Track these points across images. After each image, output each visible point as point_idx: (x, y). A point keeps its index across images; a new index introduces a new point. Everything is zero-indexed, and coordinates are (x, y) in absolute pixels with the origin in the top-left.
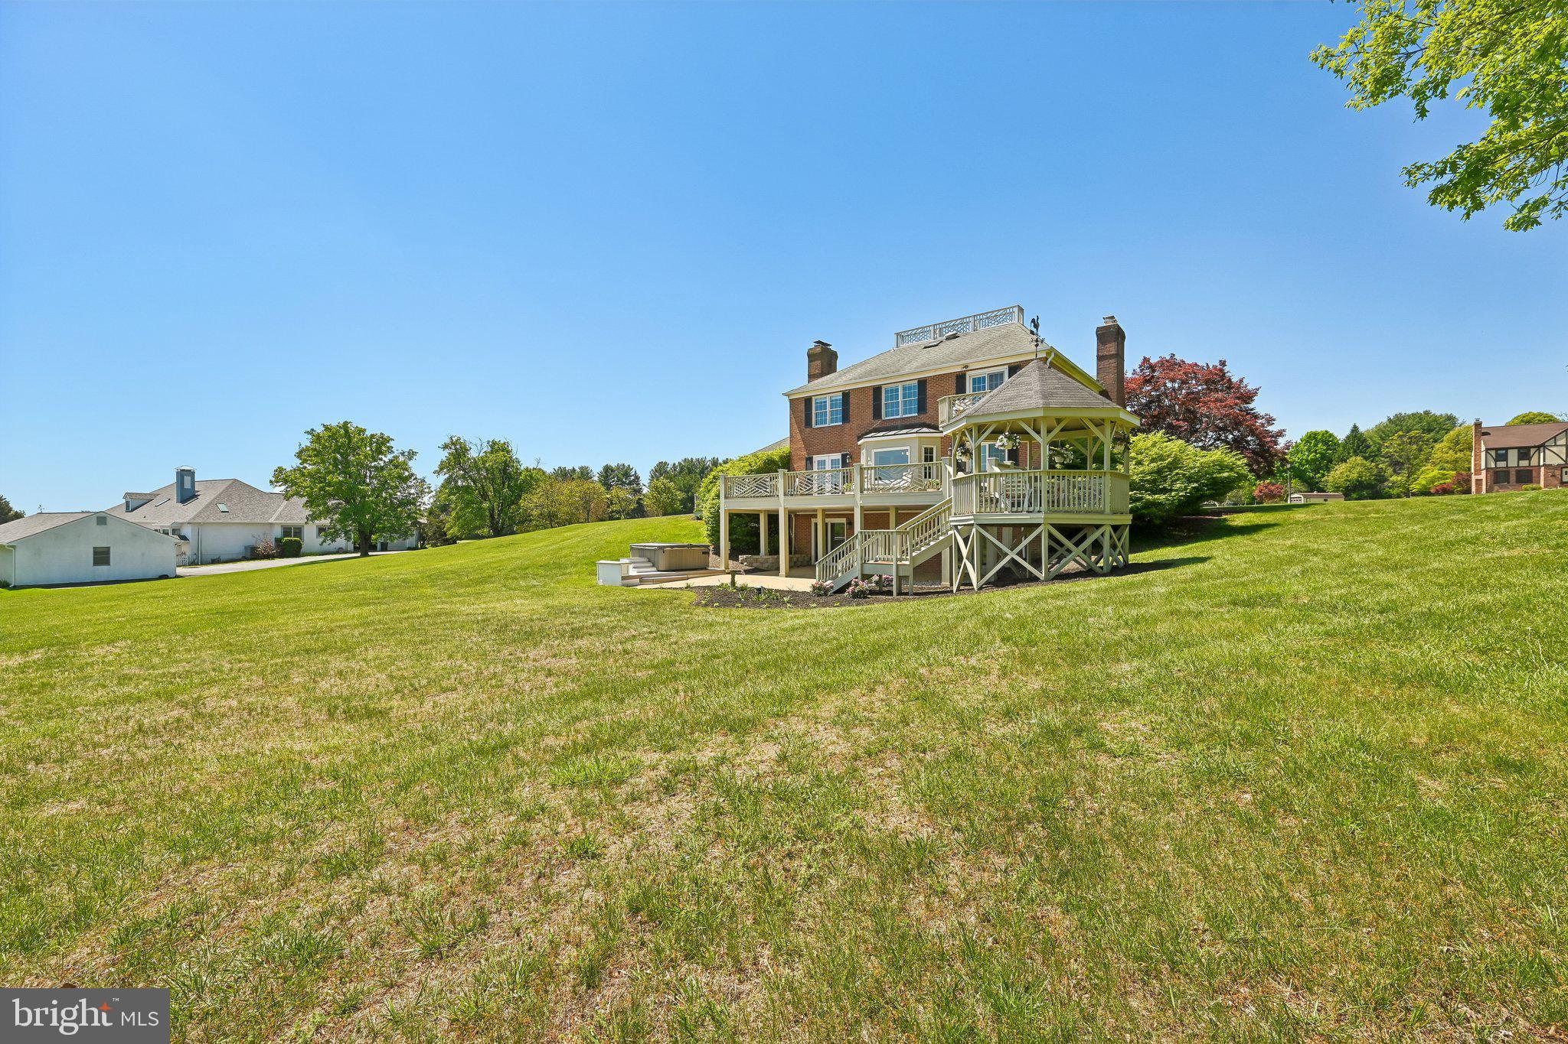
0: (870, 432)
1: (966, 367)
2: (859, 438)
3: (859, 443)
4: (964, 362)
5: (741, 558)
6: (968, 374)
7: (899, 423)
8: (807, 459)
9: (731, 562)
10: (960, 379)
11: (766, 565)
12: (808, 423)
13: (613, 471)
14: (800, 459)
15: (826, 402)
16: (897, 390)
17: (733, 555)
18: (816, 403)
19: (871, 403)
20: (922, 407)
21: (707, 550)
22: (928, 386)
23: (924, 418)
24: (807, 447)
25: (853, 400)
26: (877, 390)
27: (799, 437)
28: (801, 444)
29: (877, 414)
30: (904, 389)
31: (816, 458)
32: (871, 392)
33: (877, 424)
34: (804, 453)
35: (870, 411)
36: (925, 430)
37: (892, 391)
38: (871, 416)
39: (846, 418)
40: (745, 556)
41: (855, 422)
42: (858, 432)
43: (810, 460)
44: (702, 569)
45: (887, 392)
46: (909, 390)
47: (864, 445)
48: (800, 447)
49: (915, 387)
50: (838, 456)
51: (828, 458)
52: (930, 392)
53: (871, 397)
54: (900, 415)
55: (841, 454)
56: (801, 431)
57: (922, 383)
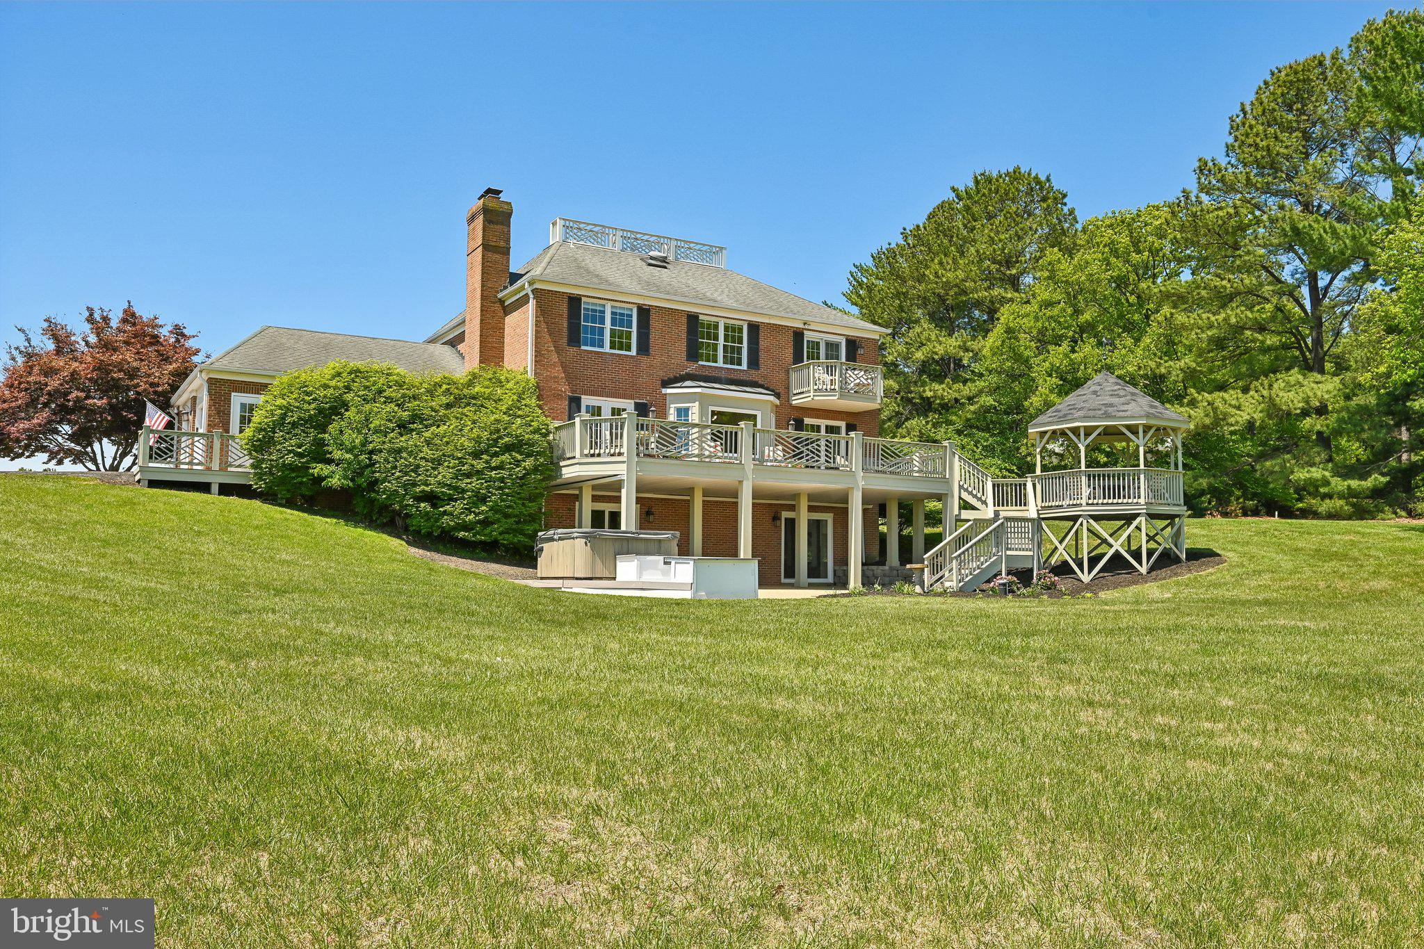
0: (682, 379)
1: (804, 324)
2: (666, 384)
3: (666, 392)
4: (806, 318)
6: (806, 334)
7: (723, 375)
8: (571, 399)
10: (795, 337)
12: (574, 338)
14: (558, 396)
15: (603, 312)
16: (716, 327)
19: (684, 336)
20: (754, 362)
22: (762, 334)
23: (754, 375)
24: (570, 378)
25: (655, 323)
26: (692, 319)
27: (554, 358)
28: (558, 372)
29: (694, 354)
30: (726, 328)
31: (587, 400)
32: (684, 320)
33: (691, 368)
34: (564, 388)
35: (682, 346)
36: (760, 390)
37: (710, 326)
38: (684, 355)
39: (644, 348)
41: (657, 359)
42: (662, 374)
43: (575, 403)
45: (701, 325)
46: (733, 332)
47: (691, 398)
48: (555, 377)
49: (741, 330)
50: (629, 405)
51: (607, 404)
52: (763, 343)
53: (684, 327)
54: (720, 364)
55: (632, 401)
56: (558, 350)
57: (754, 328)
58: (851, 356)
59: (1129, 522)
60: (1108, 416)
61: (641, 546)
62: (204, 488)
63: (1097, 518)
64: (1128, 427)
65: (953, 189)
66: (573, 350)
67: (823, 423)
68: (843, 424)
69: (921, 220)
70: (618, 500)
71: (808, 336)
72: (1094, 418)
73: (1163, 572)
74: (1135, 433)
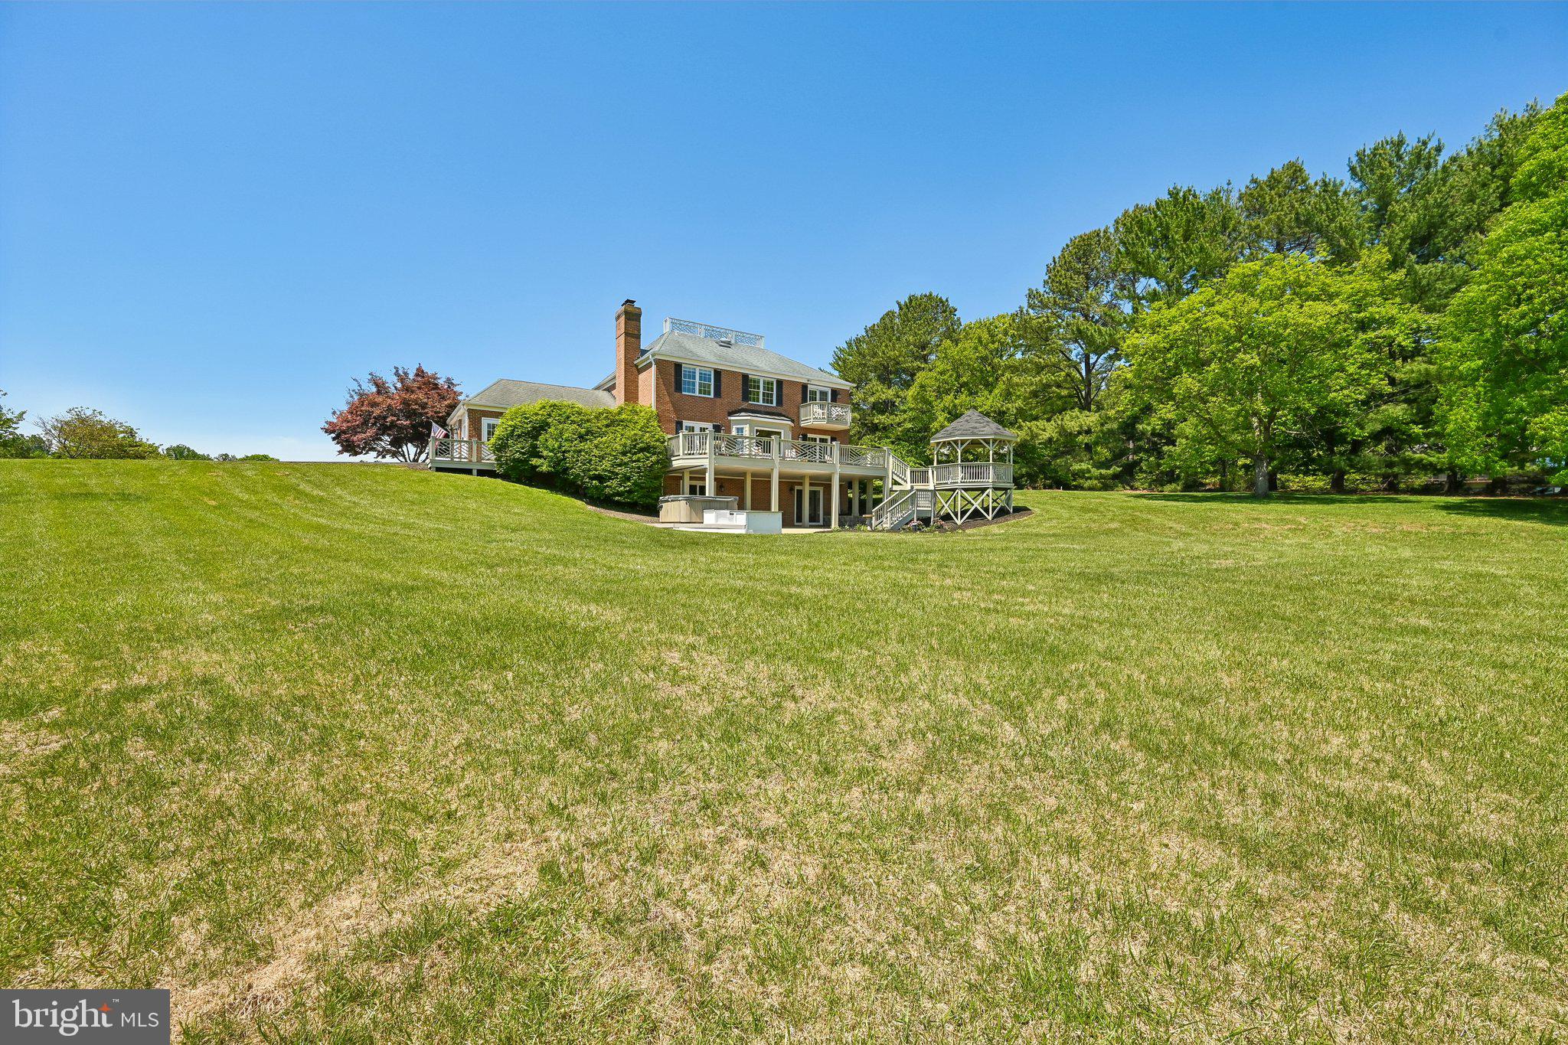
0: (740, 411)
1: (807, 380)
2: (731, 414)
3: (731, 418)
4: (809, 377)
6: (809, 386)
7: (762, 409)
8: (677, 423)
10: (804, 388)
12: (678, 387)
14: (670, 421)
15: (695, 372)
16: (759, 382)
18: (685, 371)
19: (740, 386)
20: (780, 402)
22: (784, 386)
23: (780, 410)
24: (677, 410)
25: (724, 379)
26: (744, 377)
27: (667, 399)
28: (669, 407)
29: (745, 397)
30: (764, 383)
31: (686, 423)
32: (740, 378)
33: (745, 405)
34: (673, 416)
35: (740, 393)
37: (756, 381)
38: (740, 398)
39: (718, 393)
41: (725, 400)
42: (728, 408)
43: (679, 425)
45: (751, 381)
46: (768, 385)
47: (745, 422)
48: (668, 410)
49: (772, 384)
50: (709, 426)
51: (698, 425)
52: (785, 391)
53: (740, 382)
54: (761, 403)
55: (712, 424)
56: (669, 394)
57: (780, 383)
58: (834, 399)
59: (983, 493)
60: (973, 434)
61: (717, 505)
62: (469, 472)
63: (966, 490)
64: (984, 440)
65: (898, 303)
66: (677, 395)
67: (818, 437)
68: (829, 438)
69: (877, 321)
70: (704, 479)
71: (810, 388)
72: (966, 435)
73: (1000, 519)
74: (988, 443)
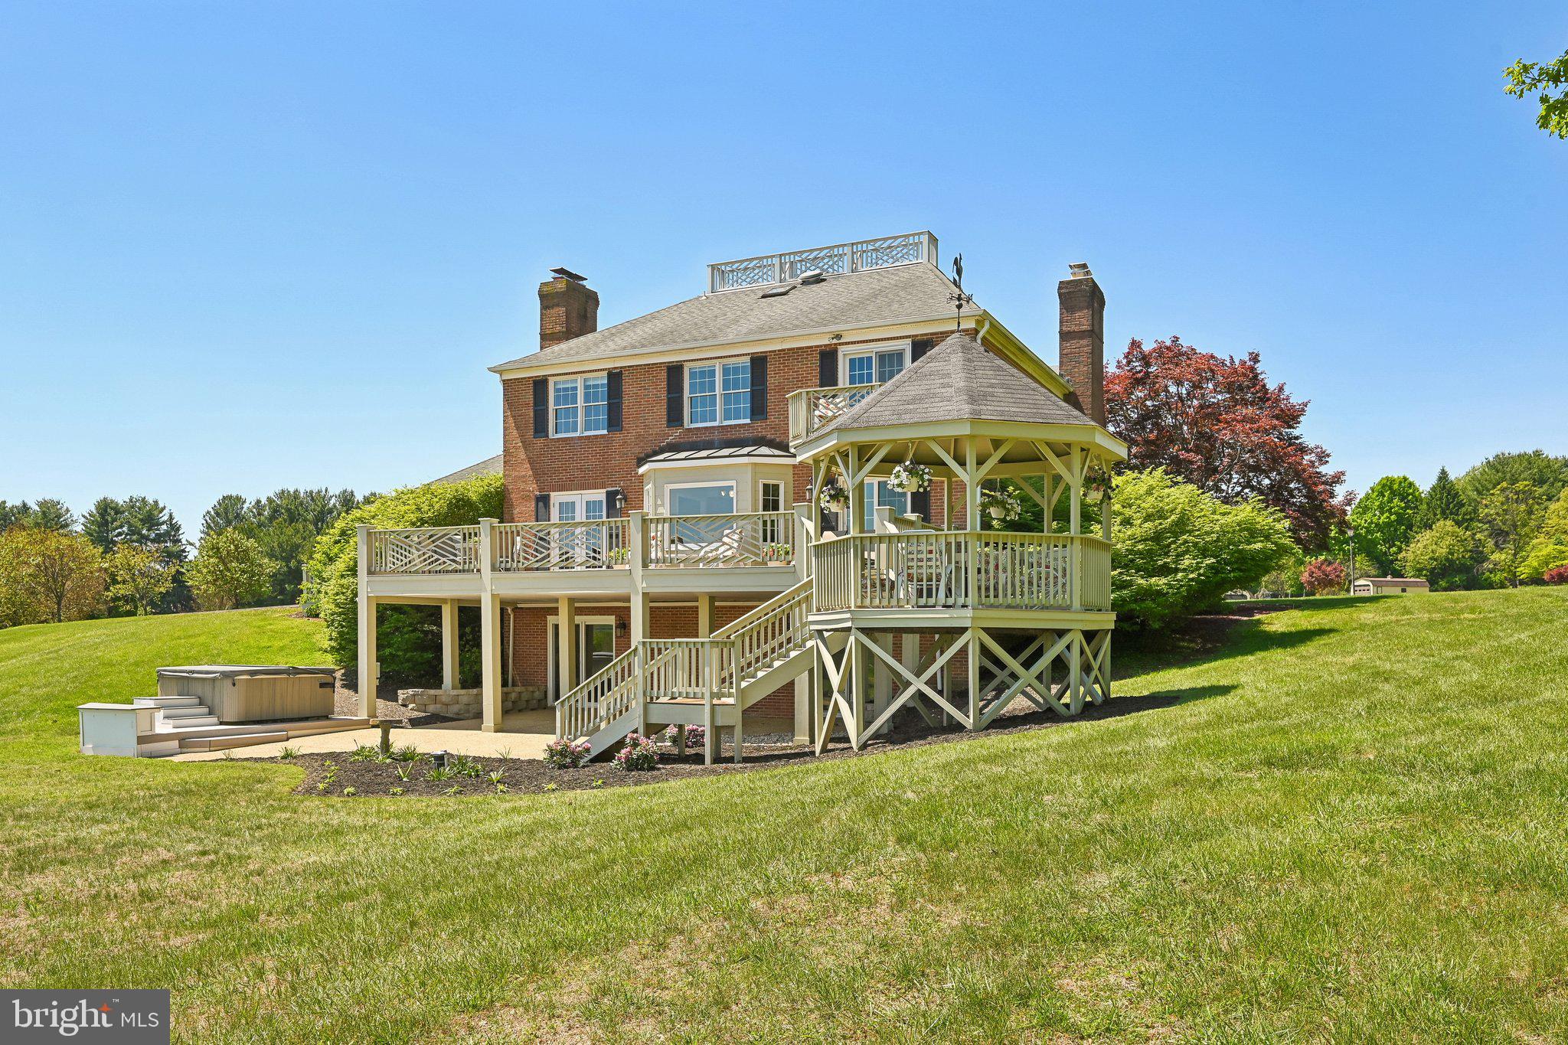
0: (662, 451)
1: (839, 337)
2: (641, 462)
3: (641, 470)
4: (836, 329)
5: (402, 694)
6: (841, 350)
7: (716, 436)
8: (538, 499)
9: (381, 703)
10: (828, 358)
11: (455, 708)
12: (540, 427)
13: (118, 511)
14: (526, 498)
15: (575, 388)
16: (712, 373)
17: (387, 688)
18: (557, 390)
19: (664, 395)
20: (758, 409)
21: (329, 680)
22: (770, 368)
23: (762, 429)
24: (537, 475)
25: (628, 388)
26: (674, 372)
27: (522, 455)
28: (526, 470)
29: (674, 416)
30: (726, 371)
31: (557, 498)
32: (664, 375)
33: (674, 435)
34: (533, 488)
35: (662, 410)
36: (764, 450)
37: (703, 374)
38: (664, 421)
39: (614, 420)
40: (410, 691)
41: (632, 429)
42: (639, 451)
43: (544, 501)
44: (318, 718)
45: (692, 375)
46: (731, 375)
47: (648, 476)
48: (524, 477)
49: (742, 368)
50: (601, 495)
51: (579, 499)
52: (772, 380)
53: (662, 384)
54: (718, 421)
55: (605, 490)
56: (526, 445)
57: (759, 362)
66: (539, 441)
71: (845, 352)
